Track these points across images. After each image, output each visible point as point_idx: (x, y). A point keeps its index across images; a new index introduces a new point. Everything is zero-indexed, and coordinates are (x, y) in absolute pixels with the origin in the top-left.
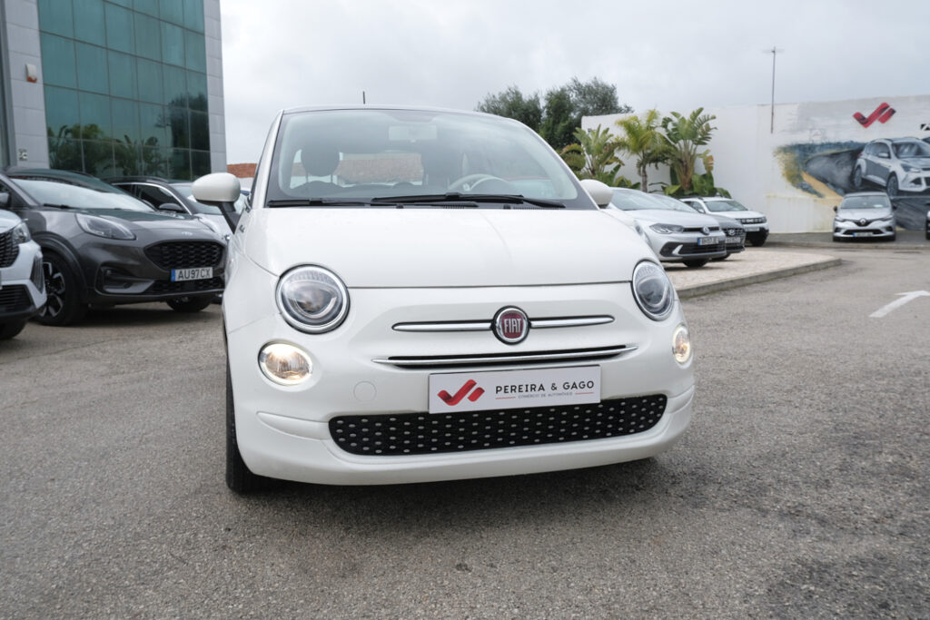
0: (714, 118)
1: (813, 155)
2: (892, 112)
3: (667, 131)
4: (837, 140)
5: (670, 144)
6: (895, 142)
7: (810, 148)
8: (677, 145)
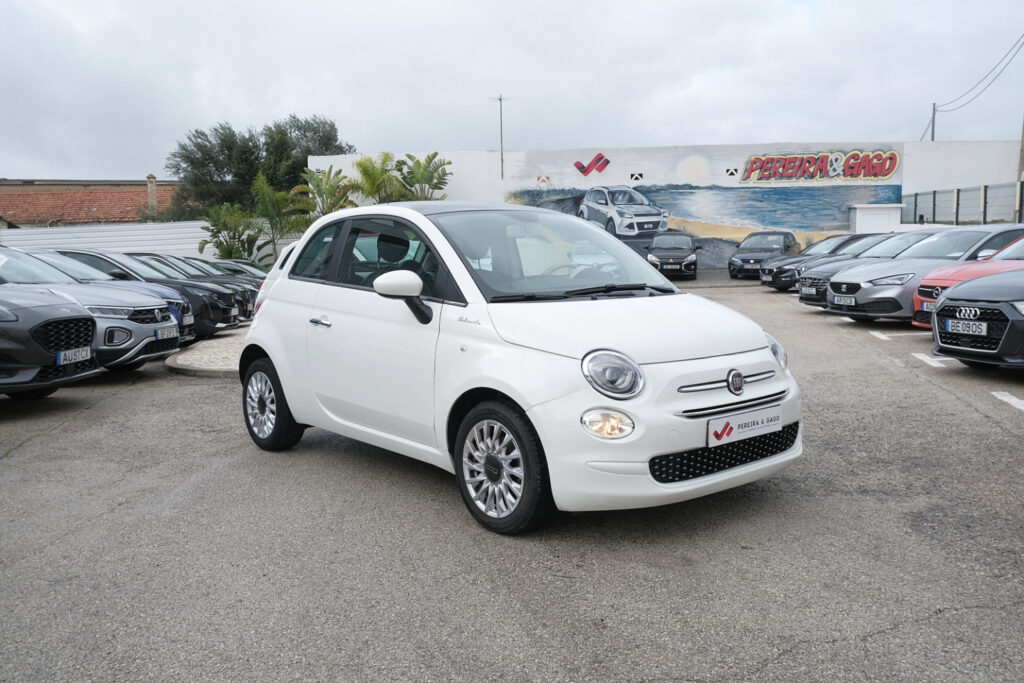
0: (450, 163)
1: (541, 201)
2: (607, 162)
3: (402, 174)
4: (561, 188)
5: (407, 189)
6: (611, 190)
7: (538, 195)
8: (413, 189)
